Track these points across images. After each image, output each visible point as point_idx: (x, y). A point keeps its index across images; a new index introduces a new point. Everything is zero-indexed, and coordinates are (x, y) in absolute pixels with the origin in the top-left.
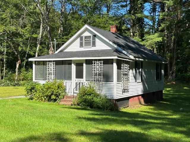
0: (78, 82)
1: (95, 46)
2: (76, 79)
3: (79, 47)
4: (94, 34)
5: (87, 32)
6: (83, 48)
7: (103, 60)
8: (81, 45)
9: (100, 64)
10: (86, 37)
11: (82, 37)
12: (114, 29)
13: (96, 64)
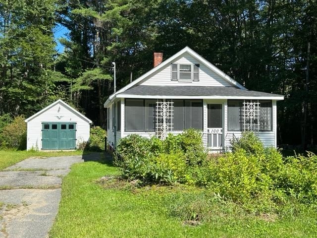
0: (213, 132)
1: (199, 81)
2: (209, 129)
3: (170, 80)
4: (197, 63)
5: (183, 58)
6: (177, 82)
7: (260, 101)
8: (174, 77)
9: (255, 107)
10: (182, 66)
11: (177, 65)
13: (248, 107)
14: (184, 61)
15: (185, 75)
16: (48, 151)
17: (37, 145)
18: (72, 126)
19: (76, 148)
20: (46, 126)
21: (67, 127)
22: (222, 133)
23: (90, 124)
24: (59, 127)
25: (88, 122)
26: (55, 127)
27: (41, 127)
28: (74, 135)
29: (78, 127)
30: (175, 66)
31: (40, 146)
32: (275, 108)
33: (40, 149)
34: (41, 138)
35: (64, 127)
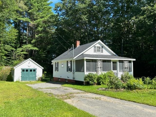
1: (103, 53)
2: (113, 71)
3: (93, 52)
4: (102, 46)
6: (96, 53)
8: (95, 51)
10: (97, 47)
12: (79, 43)
13: (125, 63)
14: (98, 45)
15: (99, 51)
16: (24, 82)
17: (19, 79)
18: (34, 70)
19: (36, 80)
20: (23, 70)
21: (33, 71)
22: (117, 72)
23: (43, 69)
24: (29, 71)
25: (42, 68)
26: (27, 71)
27: (21, 71)
28: (35, 74)
29: (37, 71)
30: (95, 47)
31: (20, 80)
32: (132, 63)
33: (20, 81)
34: (21, 76)
35: (31, 71)
